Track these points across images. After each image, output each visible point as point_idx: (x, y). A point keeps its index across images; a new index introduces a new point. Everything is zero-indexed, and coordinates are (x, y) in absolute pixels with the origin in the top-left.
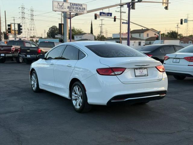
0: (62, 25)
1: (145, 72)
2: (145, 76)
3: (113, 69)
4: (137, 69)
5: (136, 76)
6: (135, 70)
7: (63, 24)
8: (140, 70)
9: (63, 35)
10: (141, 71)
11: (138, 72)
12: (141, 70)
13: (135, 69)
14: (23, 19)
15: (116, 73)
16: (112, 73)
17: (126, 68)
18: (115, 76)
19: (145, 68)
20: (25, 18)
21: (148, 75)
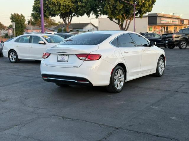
2: (65, 62)
5: (58, 61)
6: (59, 56)
8: (62, 56)
12: (63, 56)
17: (50, 54)
21: (67, 61)
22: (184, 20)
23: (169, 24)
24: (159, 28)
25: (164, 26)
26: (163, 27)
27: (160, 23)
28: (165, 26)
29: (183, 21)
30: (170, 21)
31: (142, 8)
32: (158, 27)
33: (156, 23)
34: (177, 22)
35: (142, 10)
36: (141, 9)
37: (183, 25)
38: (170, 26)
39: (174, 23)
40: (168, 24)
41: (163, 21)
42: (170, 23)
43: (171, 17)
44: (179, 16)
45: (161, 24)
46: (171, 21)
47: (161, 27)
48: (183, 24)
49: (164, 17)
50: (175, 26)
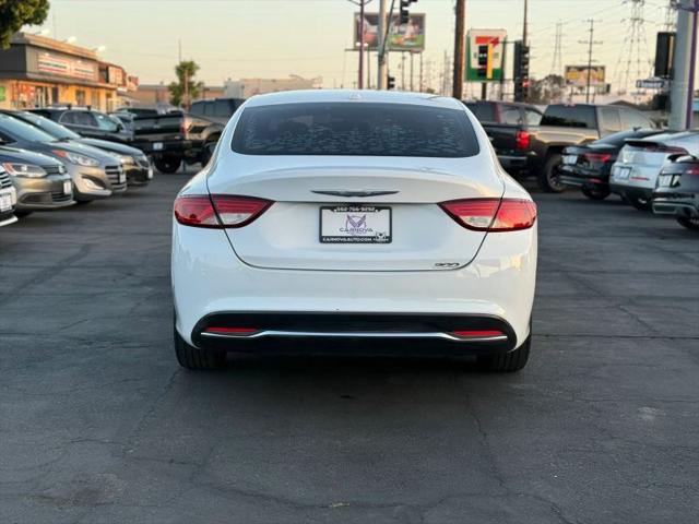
0: (672, 38)
1: (376, 223)
2: (373, 242)
3: (215, 200)
4: (333, 207)
5: (322, 239)
6: (326, 213)
7: (674, 34)
8: (351, 214)
9: (672, 78)
10: (356, 220)
11: (336, 223)
12: (357, 216)
13: (324, 206)
14: (637, 23)
15: (227, 218)
16: (208, 215)
17: (270, 203)
18: (222, 231)
19: (379, 207)
20: (643, 21)
21: (389, 240)
22: (110, 68)
23: (66, 77)
24: (27, 91)
25: (44, 85)
26: (41, 87)
27: (36, 70)
28: (48, 85)
29: (107, 70)
30: (71, 68)
31: (16, 7)
32: (24, 87)
33: (24, 71)
34: (89, 72)
35: (17, 13)
36: (13, 9)
37: (107, 85)
38: (64, 84)
39: (81, 75)
40: (60, 76)
41: (48, 64)
42: (68, 74)
43: (70, 51)
44: (93, 51)
45: (41, 77)
46: (73, 68)
47: (32, 88)
48: (107, 81)
49: (48, 50)
50: (82, 85)
